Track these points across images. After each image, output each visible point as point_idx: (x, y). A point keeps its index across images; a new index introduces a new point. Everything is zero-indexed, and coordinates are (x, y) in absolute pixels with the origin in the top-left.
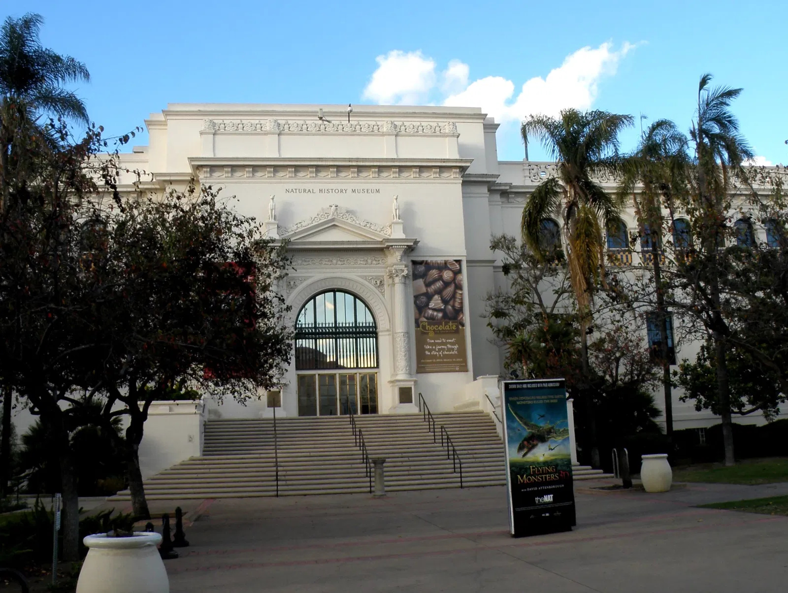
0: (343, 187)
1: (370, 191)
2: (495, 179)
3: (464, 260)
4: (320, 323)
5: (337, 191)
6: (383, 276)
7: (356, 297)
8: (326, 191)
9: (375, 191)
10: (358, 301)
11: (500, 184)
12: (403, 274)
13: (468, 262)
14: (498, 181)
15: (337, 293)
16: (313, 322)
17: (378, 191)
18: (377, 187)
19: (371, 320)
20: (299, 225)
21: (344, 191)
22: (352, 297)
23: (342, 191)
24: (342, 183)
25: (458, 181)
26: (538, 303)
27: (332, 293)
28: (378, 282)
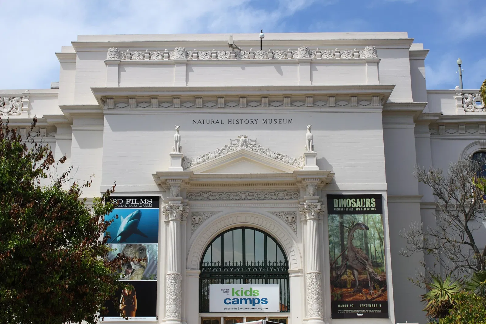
0: (254, 117)
1: (282, 121)
2: (422, 108)
3: (385, 195)
4: (228, 261)
5: (247, 122)
6: (295, 212)
7: (266, 235)
8: (235, 121)
9: (288, 120)
10: (268, 238)
11: (428, 115)
12: (316, 209)
13: (388, 197)
14: (426, 110)
15: (246, 230)
16: (220, 261)
17: (291, 121)
18: (290, 116)
19: (283, 260)
20: (206, 157)
21: (254, 122)
22: (263, 235)
23: (252, 122)
24: (253, 113)
25: (379, 110)
26: (470, 242)
27: (241, 230)
28: (290, 218)
